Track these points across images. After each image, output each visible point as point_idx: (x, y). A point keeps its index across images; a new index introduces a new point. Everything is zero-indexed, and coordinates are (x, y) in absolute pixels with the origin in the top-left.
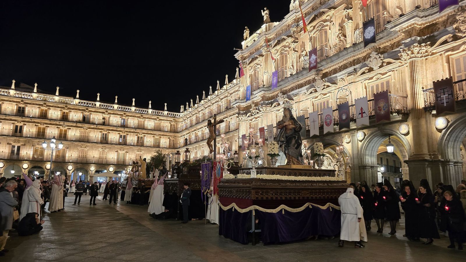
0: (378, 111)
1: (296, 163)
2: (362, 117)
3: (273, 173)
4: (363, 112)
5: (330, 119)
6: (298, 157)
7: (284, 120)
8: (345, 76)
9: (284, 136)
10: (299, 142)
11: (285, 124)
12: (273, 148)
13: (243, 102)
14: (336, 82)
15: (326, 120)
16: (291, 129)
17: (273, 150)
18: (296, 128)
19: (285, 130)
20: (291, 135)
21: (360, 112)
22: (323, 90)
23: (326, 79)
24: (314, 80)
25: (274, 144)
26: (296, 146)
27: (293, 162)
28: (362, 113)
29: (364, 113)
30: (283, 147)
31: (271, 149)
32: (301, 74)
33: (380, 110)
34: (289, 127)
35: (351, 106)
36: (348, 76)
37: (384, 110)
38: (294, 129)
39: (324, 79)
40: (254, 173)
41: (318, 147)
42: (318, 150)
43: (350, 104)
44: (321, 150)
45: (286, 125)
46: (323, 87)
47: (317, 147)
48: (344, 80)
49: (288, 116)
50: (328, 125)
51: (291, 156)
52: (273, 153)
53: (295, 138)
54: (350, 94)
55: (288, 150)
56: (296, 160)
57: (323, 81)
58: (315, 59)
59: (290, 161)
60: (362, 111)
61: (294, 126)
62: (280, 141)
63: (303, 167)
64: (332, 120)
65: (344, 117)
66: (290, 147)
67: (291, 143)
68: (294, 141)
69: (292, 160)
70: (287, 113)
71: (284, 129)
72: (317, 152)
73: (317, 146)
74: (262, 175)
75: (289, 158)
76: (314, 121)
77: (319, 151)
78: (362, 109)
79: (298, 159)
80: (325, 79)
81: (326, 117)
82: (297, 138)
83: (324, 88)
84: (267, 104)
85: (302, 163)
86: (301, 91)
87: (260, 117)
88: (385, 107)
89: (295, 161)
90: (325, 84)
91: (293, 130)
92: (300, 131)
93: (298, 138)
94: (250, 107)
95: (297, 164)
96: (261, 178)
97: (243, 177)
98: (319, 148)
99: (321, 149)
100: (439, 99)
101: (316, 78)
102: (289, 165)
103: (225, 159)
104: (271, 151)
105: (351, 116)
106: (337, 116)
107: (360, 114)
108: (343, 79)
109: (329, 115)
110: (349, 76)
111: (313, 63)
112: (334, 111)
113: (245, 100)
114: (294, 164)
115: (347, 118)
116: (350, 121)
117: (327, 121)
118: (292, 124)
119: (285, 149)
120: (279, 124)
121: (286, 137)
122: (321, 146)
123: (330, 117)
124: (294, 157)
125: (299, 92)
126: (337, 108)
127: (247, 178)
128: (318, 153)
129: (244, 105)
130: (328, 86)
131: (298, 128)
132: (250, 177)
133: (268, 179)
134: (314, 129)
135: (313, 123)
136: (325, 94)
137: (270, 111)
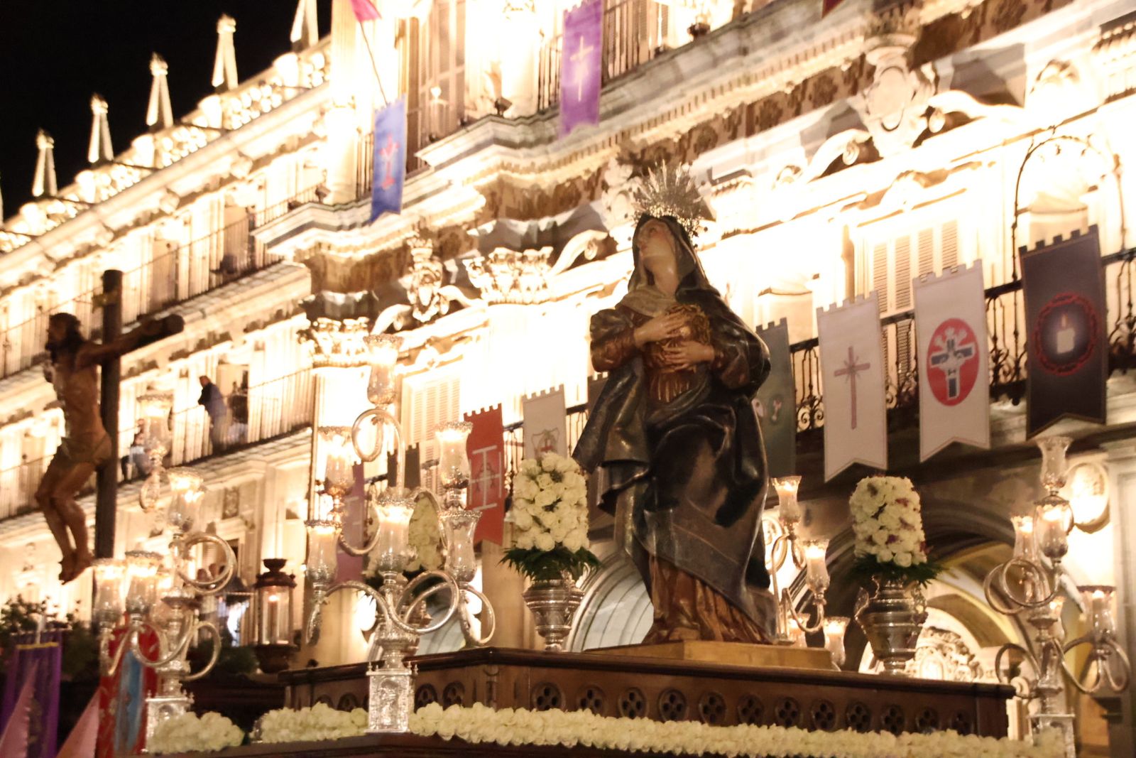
1: (718, 629)
3: (545, 700)
5: (966, 352)
6: (736, 585)
7: (635, 306)
8: (1085, 43)
9: (637, 428)
10: (743, 475)
11: (642, 334)
12: (550, 508)
13: (347, 223)
14: (1013, 86)
15: (936, 360)
16: (684, 374)
17: (548, 519)
18: (726, 363)
19: (646, 384)
20: (688, 417)
22: (918, 143)
23: (945, 67)
24: (860, 75)
25: (557, 477)
26: (721, 498)
27: (696, 617)
30: (625, 505)
31: (536, 510)
32: (766, 31)
34: (669, 359)
35: (1118, 257)
36: (1100, 45)
38: (711, 370)
39: (927, 69)
40: (392, 696)
41: (881, 510)
42: (881, 537)
43: (1109, 245)
44: (904, 534)
45: (649, 344)
46: (922, 125)
47: (872, 511)
48: (1071, 75)
49: (668, 273)
50: (953, 392)
51: (681, 576)
52: (546, 544)
53: (715, 436)
54: (1111, 177)
55: (662, 526)
56: (723, 608)
57: (923, 78)
59: (676, 610)
61: (708, 352)
62: (604, 465)
63: (768, 660)
64: (976, 359)
65: (1065, 339)
66: (675, 503)
67: (684, 476)
68: (704, 467)
69: (693, 606)
70: (661, 252)
71: (639, 371)
72: (873, 550)
73: (877, 503)
74: (455, 710)
75: (671, 594)
76: (852, 369)
77: (892, 539)
79: (733, 603)
80: (934, 70)
81: (939, 342)
82: (727, 443)
83: (927, 134)
84: (528, 243)
85: (761, 631)
86: (763, 155)
87: (473, 334)
89: (715, 617)
90: (934, 102)
91: (703, 384)
92: (751, 390)
93: (737, 439)
94: (400, 259)
95: (727, 638)
96: (447, 732)
97: (305, 727)
98: (892, 516)
99: (905, 525)
101: (872, 59)
102: (666, 641)
103: (169, 601)
104: (535, 531)
105: (1111, 328)
106: (1016, 334)
108: (1064, 67)
109: (957, 324)
110: (1110, 40)
112: (993, 293)
113: (365, 211)
114: (706, 635)
115: (1083, 349)
116: (1105, 365)
117: (943, 366)
118: (696, 336)
119: (641, 523)
120: (604, 330)
121: (653, 433)
122: (904, 502)
123: (963, 334)
124: (704, 584)
125: (752, 158)
126: (1014, 276)
127: (335, 735)
128: (884, 555)
129: (356, 249)
130: (957, 120)
131: (739, 371)
132: (366, 725)
133: (504, 741)
134: (854, 425)
135: (843, 382)
136: (934, 179)
137: (543, 295)
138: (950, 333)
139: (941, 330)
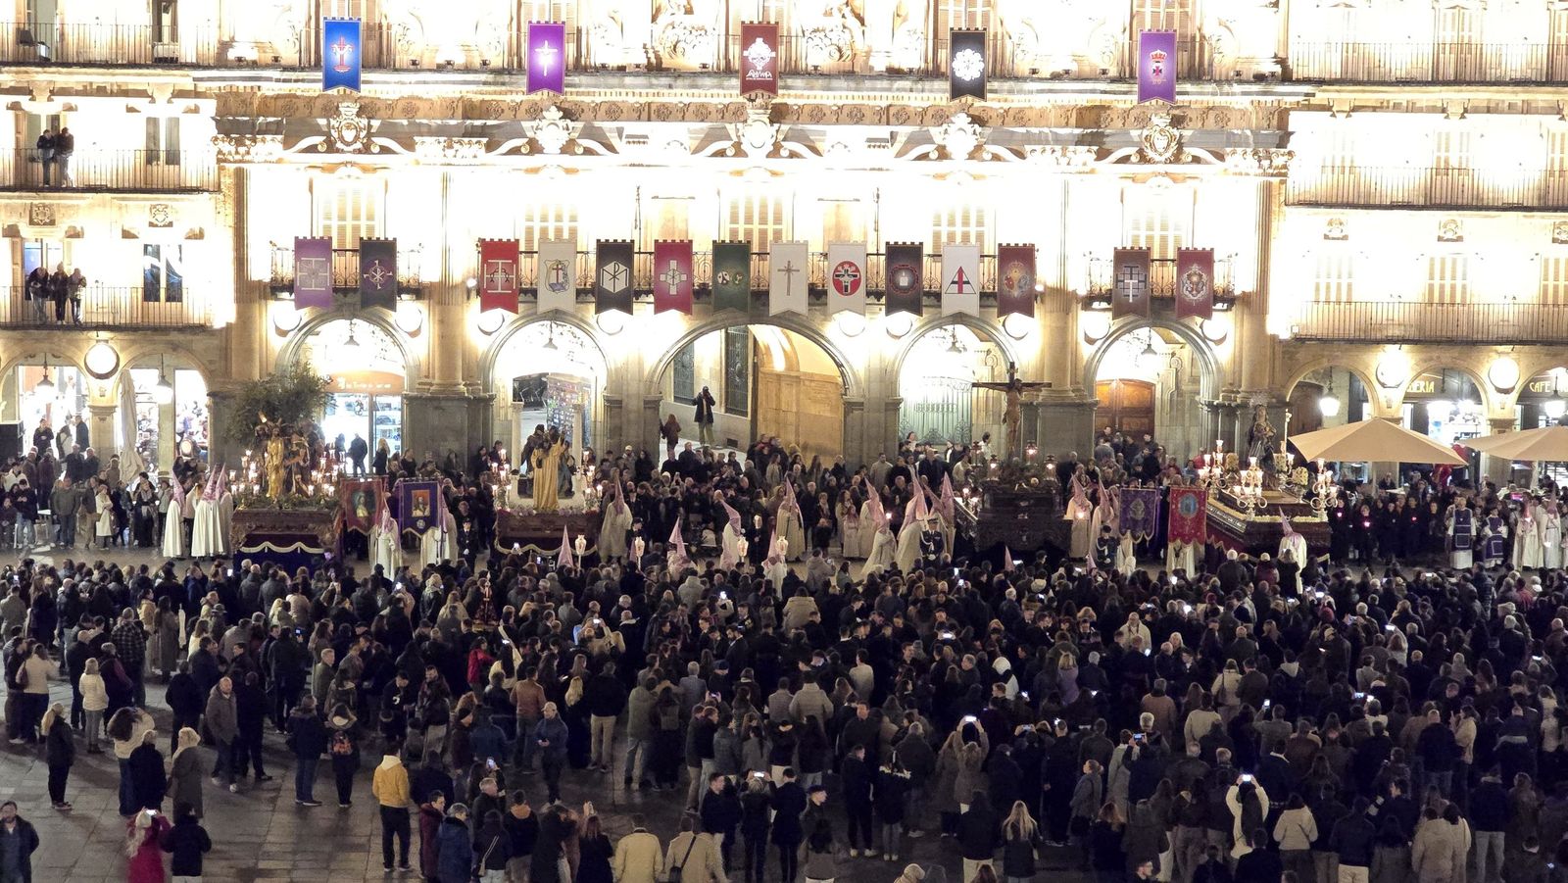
0: (1006, 288)
2: (960, 291)
4: (965, 279)
5: (855, 276)
8: (858, 143)
14: (821, 147)
15: (837, 276)
21: (956, 279)
22: (769, 157)
23: (787, 127)
28: (960, 282)
29: (968, 283)
32: (687, 82)
33: (1011, 287)
35: (930, 256)
36: (865, 146)
37: (1020, 287)
39: (777, 126)
48: (849, 151)
50: (846, 290)
57: (775, 129)
58: (768, 60)
60: (961, 277)
64: (860, 280)
65: (903, 281)
76: (789, 270)
78: (961, 272)
81: (840, 268)
83: (775, 154)
88: (1023, 282)
90: (783, 143)
100: (1121, 284)
105: (924, 281)
106: (881, 273)
107: (953, 282)
108: (846, 147)
109: (851, 264)
110: (870, 146)
111: (759, 68)
112: (871, 255)
115: (912, 286)
116: (921, 295)
117: (841, 279)
123: (854, 268)
126: (878, 250)
130: (796, 155)
134: (788, 294)
135: (783, 276)
136: (774, 174)
137: (475, 161)
138: (846, 267)
139: (842, 265)
